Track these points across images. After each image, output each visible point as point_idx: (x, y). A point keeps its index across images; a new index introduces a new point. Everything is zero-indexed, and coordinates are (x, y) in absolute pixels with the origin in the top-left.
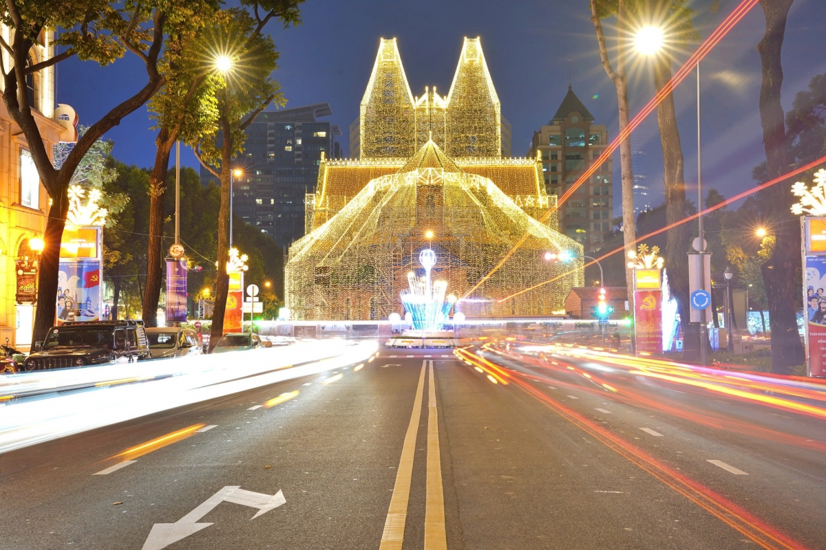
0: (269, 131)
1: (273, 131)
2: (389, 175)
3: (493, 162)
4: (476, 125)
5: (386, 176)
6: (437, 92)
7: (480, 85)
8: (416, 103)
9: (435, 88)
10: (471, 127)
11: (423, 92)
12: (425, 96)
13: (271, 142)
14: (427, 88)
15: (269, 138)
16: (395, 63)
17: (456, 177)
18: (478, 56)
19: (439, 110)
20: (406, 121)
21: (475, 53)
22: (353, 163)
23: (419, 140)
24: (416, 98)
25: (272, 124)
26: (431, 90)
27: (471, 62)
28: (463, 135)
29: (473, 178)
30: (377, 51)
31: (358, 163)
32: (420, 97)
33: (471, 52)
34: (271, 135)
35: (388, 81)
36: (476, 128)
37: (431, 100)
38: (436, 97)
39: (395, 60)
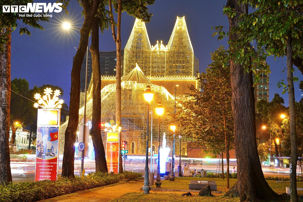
0: (106, 61)
1: (108, 61)
2: (112, 84)
3: (176, 78)
4: (181, 59)
5: (110, 85)
6: (162, 43)
7: (184, 40)
8: (153, 49)
9: (162, 42)
10: (178, 61)
11: (156, 43)
12: (157, 45)
13: (107, 66)
14: (158, 42)
15: (106, 65)
16: (143, 29)
17: (143, 86)
18: (184, 26)
19: (164, 52)
20: (146, 57)
21: (182, 25)
22: (107, 78)
23: (152, 67)
24: (152, 46)
25: (108, 58)
26: (160, 43)
27: (180, 29)
28: (174, 65)
29: (152, 86)
30: (134, 23)
31: (110, 78)
32: (154, 46)
33: (181, 24)
34: (107, 63)
35: (139, 38)
36: (180, 61)
37: (159, 47)
38: (162, 45)
39: (143, 28)
